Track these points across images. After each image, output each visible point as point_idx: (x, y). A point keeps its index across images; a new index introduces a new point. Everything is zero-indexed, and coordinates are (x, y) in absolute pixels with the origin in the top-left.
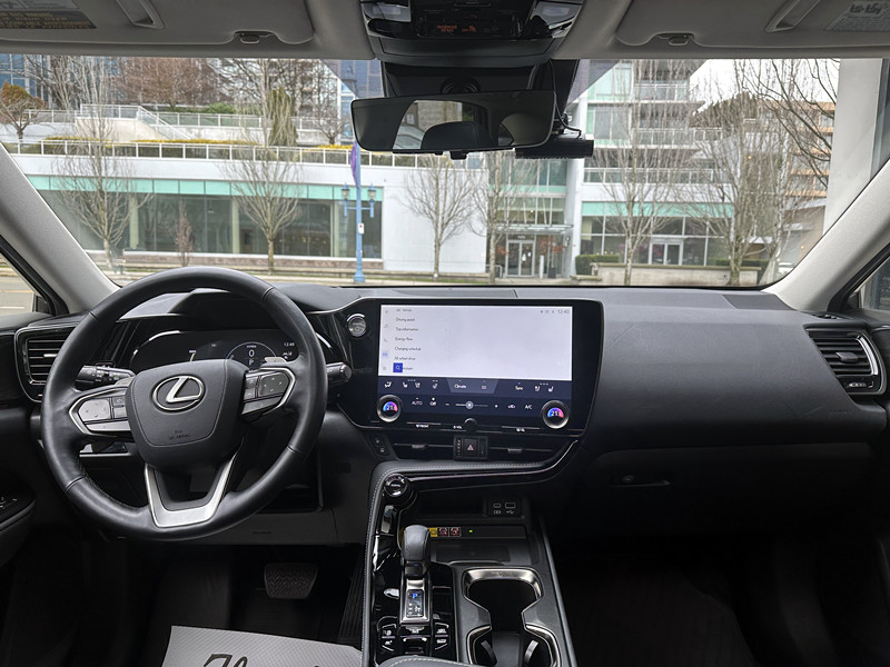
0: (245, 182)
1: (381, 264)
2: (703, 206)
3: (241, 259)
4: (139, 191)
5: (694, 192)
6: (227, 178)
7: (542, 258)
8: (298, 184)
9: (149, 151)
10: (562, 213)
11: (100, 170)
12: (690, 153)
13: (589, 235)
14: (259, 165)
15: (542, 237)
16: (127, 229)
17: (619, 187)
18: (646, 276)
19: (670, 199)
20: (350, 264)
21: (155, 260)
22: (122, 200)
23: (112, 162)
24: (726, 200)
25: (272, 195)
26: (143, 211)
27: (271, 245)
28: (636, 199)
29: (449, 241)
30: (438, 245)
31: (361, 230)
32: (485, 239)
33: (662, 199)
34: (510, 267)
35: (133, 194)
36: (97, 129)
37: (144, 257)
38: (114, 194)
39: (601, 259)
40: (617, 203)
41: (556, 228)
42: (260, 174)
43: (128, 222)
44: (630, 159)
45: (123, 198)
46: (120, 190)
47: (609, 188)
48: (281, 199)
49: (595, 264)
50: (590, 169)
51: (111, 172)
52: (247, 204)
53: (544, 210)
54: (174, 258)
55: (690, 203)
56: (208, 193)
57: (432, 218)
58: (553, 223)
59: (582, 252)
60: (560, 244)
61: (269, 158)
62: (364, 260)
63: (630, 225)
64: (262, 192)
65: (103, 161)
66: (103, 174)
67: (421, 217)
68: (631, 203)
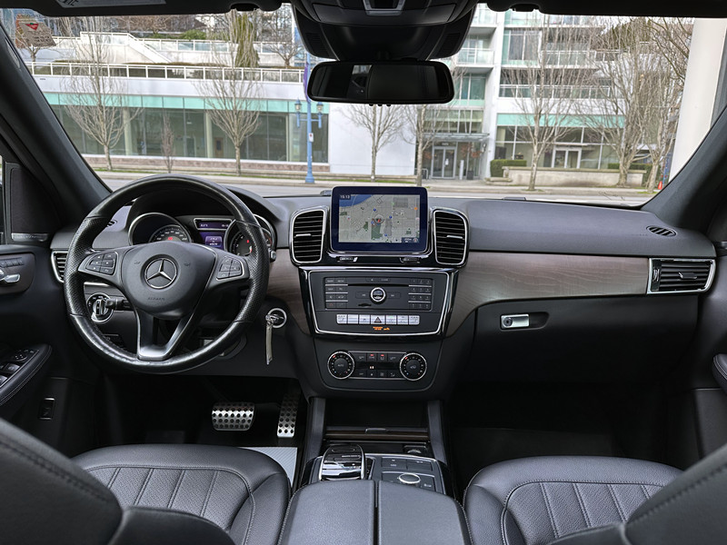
0: (217, 98)
1: (328, 168)
2: (600, 118)
3: (214, 162)
4: (131, 105)
5: (592, 106)
6: (202, 95)
7: (462, 162)
8: (259, 99)
9: (137, 72)
10: (480, 123)
11: (99, 89)
12: (590, 72)
13: (502, 142)
14: (227, 83)
15: (464, 145)
16: (122, 137)
17: (528, 101)
18: (549, 178)
19: (571, 112)
20: (302, 168)
21: (145, 162)
22: (118, 113)
23: (108, 80)
24: (620, 113)
25: (238, 109)
26: (134, 123)
27: (238, 151)
28: (543, 112)
29: (384, 148)
30: (375, 150)
31: (311, 139)
32: (414, 147)
33: (565, 112)
34: (435, 170)
35: (126, 108)
36: (95, 54)
37: (137, 160)
38: (111, 108)
39: (511, 164)
40: (526, 115)
41: (475, 136)
42: (228, 91)
43: (123, 130)
44: (539, 77)
45: (118, 111)
46: (116, 105)
47: (520, 102)
48: (246, 112)
49: (506, 168)
50: (504, 86)
51: (107, 90)
52: (219, 116)
53: (465, 120)
54: (160, 161)
55: (588, 116)
56: (186, 107)
57: (370, 128)
58: (472, 132)
59: (496, 158)
60: (478, 149)
61: (236, 77)
62: (313, 164)
63: (536, 134)
64: (230, 107)
65: (101, 81)
66: (102, 92)
67: (361, 127)
68: (538, 115)
